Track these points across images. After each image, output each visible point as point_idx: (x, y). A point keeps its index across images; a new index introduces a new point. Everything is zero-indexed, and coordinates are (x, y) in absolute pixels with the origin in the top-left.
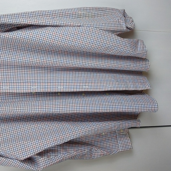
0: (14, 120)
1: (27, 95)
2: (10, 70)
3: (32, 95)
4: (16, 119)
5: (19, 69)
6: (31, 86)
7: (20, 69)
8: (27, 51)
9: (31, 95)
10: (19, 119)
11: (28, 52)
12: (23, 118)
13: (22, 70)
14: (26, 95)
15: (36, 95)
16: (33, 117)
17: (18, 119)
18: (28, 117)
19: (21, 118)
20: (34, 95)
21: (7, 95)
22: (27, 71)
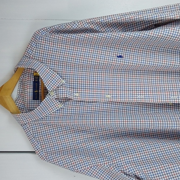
0: (146, 135)
1: (163, 106)
2: (143, 76)
3: (169, 106)
4: (148, 135)
5: (153, 74)
6: (171, 96)
7: (155, 74)
8: (166, 53)
9: (167, 106)
10: (152, 135)
11: (168, 54)
12: (156, 134)
13: (157, 76)
14: (161, 106)
15: (173, 107)
16: (168, 134)
17: (150, 135)
18: (162, 133)
19: (154, 134)
20: (171, 107)
21: (140, 106)
22: (163, 77)
